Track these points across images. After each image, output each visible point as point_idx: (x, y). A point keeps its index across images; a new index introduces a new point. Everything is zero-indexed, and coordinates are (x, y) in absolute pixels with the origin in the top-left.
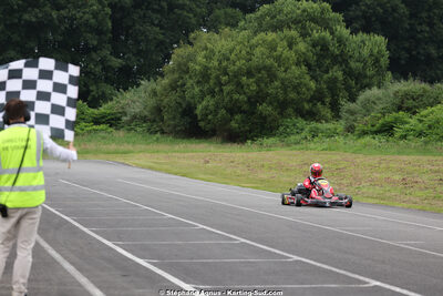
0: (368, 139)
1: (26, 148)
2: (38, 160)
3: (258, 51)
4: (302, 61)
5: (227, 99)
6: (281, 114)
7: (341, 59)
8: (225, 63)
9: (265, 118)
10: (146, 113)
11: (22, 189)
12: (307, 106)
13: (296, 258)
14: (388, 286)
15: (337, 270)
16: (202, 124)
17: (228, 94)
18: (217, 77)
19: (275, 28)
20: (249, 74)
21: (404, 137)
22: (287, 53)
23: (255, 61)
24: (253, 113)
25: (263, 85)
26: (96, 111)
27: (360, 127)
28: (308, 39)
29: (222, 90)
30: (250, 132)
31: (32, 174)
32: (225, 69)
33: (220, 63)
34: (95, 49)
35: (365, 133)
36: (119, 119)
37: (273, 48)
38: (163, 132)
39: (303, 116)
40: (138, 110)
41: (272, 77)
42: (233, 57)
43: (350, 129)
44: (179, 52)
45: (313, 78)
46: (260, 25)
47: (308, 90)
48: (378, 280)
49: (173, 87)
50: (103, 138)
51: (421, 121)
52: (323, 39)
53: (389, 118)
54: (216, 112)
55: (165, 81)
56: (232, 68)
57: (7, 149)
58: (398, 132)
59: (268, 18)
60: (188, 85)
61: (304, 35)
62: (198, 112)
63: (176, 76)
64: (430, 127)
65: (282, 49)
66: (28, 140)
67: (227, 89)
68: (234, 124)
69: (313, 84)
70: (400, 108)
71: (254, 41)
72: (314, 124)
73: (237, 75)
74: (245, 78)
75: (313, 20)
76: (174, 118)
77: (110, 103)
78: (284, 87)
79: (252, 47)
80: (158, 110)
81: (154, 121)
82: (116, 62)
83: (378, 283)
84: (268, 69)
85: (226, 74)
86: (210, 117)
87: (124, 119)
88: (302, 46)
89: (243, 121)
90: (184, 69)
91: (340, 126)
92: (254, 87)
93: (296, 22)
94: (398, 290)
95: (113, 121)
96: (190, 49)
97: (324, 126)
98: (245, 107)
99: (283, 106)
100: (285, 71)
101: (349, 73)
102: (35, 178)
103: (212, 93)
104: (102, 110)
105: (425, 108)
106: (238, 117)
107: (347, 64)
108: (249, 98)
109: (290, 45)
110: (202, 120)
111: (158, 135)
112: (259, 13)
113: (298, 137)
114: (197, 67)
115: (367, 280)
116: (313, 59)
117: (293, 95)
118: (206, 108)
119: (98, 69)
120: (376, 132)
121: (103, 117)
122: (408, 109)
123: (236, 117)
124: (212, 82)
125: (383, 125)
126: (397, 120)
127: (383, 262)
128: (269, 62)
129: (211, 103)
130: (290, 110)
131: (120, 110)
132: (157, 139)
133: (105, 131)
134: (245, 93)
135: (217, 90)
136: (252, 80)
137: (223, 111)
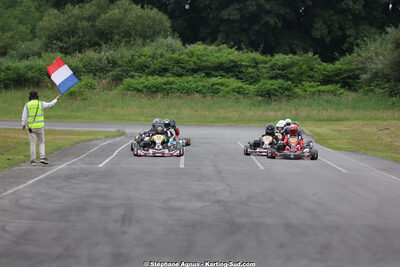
10: (388, 71)
26: (330, 67)
36: (358, 77)
40: (380, 66)
50: (327, 102)
77: (348, 57)
87: (364, 76)
95: (349, 81)
104: (338, 65)
111: (394, 99)
121: (337, 75)
131: (360, 66)
132: (394, 103)
133: (333, 93)
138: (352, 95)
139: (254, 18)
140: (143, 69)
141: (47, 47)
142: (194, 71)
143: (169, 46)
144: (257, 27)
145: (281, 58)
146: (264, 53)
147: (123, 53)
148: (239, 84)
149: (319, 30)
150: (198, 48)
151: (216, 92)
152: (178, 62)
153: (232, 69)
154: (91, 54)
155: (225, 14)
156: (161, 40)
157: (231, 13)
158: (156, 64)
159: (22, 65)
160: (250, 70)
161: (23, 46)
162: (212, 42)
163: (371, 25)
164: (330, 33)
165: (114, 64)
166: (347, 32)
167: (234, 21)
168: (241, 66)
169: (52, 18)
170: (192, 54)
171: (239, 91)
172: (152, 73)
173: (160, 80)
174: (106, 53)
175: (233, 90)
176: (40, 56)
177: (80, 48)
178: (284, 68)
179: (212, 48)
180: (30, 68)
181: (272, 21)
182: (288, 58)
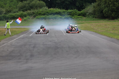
5: (111, 8)
10: (92, 13)
16: (105, 15)
18: (108, 2)
20: (117, 1)
24: (118, 12)
26: (80, 12)
29: (110, 6)
30: (118, 17)
36: (86, 14)
38: (96, 17)
40: (91, 11)
54: (108, 12)
60: (102, 5)
62: (104, 12)
63: (99, 2)
67: (111, 5)
68: (113, 15)
73: (113, 2)
74: (115, 3)
77: (84, 10)
80: (94, 11)
81: (95, 14)
85: (110, 1)
86: (106, 13)
87: (87, 14)
92: (118, 5)
95: (84, 15)
98: (116, 10)
104: (82, 12)
106: (114, 13)
108: (117, 8)
110: (105, 14)
118: (106, 11)
121: (82, 14)
124: (107, 4)
129: (107, 9)
131: (86, 12)
132: (94, 19)
133: (81, 18)
134: (116, 6)
135: (108, 6)
136: (117, 3)
137: (110, 11)
138: (85, 18)
139: (63, 2)
140: (40, 14)
141: (19, 10)
142: (51, 14)
143: (45, 9)
144: (64, 4)
145: (69, 11)
146: (66, 10)
147: (36, 11)
148: (61, 16)
149: (78, 4)
150: (52, 9)
151: (56, 18)
152: (47, 12)
154: (29, 11)
155: (57, 2)
156: (43, 8)
157: (59, 1)
158: (43, 13)
159: (14, 14)
160: (63, 13)
161: (14, 10)
163: (89, 3)
164: (80, 5)
165: (34, 13)
166: (84, 4)
167: (59, 3)
168: (61, 13)
169: (20, 4)
170: (50, 11)
171: (61, 18)
172: (42, 15)
173: (44, 16)
174: (32, 11)
175: (60, 18)
176: (18, 12)
177: (26, 10)
178: (70, 13)
179: (55, 9)
180: (16, 15)
181: (67, 3)
182: (71, 11)
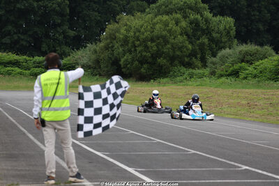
0: (223, 79)
1: (58, 84)
2: (66, 92)
3: (158, 26)
4: (184, 32)
5: (139, 55)
6: (171, 64)
7: (208, 32)
8: (137, 34)
9: (162, 67)
10: (90, 63)
11: (56, 110)
12: (186, 59)
13: (193, 152)
14: (254, 170)
15: (220, 159)
16: (123, 70)
17: (139, 52)
18: (133, 42)
19: (167, 13)
20: (152, 40)
21: (245, 78)
22: (175, 28)
23: (156, 33)
24: (155, 64)
25: (160, 47)
27: (219, 72)
28: (188, 19)
29: (135, 50)
30: (153, 75)
31: (61, 100)
32: (138, 37)
33: (135, 34)
34: (59, 25)
35: (221, 76)
36: (74, 67)
37: (166, 24)
38: (100, 75)
39: (184, 66)
40: (85, 62)
41: (166, 42)
42: (142, 30)
43: (213, 73)
44: (111, 27)
45: (191, 43)
46: (159, 11)
47: (188, 50)
48: (246, 165)
49: (107, 48)
51: (256, 69)
52: (197, 19)
53: (236, 67)
54: (132, 63)
55: (102, 44)
56: (142, 36)
57: (47, 85)
58: (242, 75)
59: (163, 7)
60: (116, 46)
61: (185, 17)
62: (121, 63)
63: (109, 41)
64: (261, 72)
65: (172, 25)
66: (59, 79)
67: (139, 49)
68: (142, 70)
69: (190, 47)
70: (243, 61)
71: (155, 21)
72: (191, 70)
73: (145, 41)
74: (149, 43)
75: (191, 8)
76: (107, 66)
77: (69, 58)
78: (173, 48)
79: (154, 24)
80: (97, 62)
81: (95, 68)
82: (72, 33)
83: (247, 168)
84: (164, 37)
85: (138, 40)
86: (128, 66)
88: (184, 24)
89: (148, 69)
90: (113, 37)
91: (207, 71)
92: (155, 48)
93: (180, 9)
94: (260, 172)
96: (116, 25)
97: (197, 71)
98: (150, 60)
99: (172, 59)
100: (174, 39)
101: (212, 40)
102: (63, 103)
103: (130, 51)
104: (64, 61)
105: (258, 61)
106: (145, 66)
107: (211, 34)
108: (152, 55)
109: (177, 24)
110: (124, 68)
111: (98, 76)
112: (158, 4)
113: (181, 78)
114: (121, 36)
115: (240, 165)
116: (190, 31)
117: (178, 53)
118: (126, 60)
119: (61, 37)
120: (229, 75)
122: (247, 62)
123: (144, 66)
124: (130, 45)
125: (233, 71)
126: (241, 68)
127: (247, 154)
128: (164, 33)
129: (130, 57)
130: (176, 62)
131: (75, 62)
132: (97, 79)
134: (149, 52)
135: (133, 49)
136: (154, 44)
137: (137, 62)
145: (37, 59)
146: (29, 57)
148: (20, 70)
151: (10, 74)
153: (16, 64)
157: (7, 40)
160: (24, 64)
162: (4, 51)
167: (8, 44)
168: (20, 62)
171: (21, 74)
178: (40, 63)
179: (5, 54)
182: (41, 59)
